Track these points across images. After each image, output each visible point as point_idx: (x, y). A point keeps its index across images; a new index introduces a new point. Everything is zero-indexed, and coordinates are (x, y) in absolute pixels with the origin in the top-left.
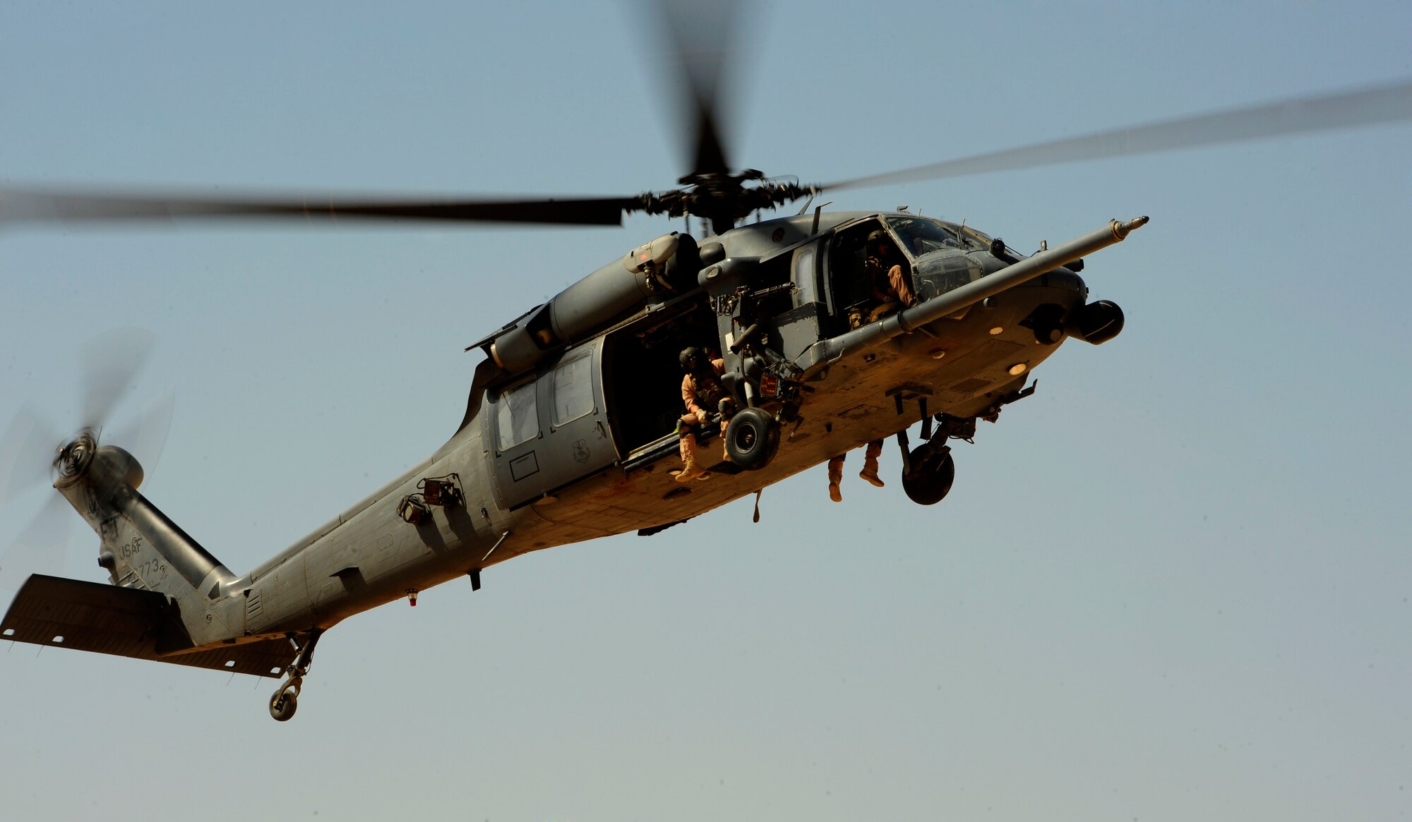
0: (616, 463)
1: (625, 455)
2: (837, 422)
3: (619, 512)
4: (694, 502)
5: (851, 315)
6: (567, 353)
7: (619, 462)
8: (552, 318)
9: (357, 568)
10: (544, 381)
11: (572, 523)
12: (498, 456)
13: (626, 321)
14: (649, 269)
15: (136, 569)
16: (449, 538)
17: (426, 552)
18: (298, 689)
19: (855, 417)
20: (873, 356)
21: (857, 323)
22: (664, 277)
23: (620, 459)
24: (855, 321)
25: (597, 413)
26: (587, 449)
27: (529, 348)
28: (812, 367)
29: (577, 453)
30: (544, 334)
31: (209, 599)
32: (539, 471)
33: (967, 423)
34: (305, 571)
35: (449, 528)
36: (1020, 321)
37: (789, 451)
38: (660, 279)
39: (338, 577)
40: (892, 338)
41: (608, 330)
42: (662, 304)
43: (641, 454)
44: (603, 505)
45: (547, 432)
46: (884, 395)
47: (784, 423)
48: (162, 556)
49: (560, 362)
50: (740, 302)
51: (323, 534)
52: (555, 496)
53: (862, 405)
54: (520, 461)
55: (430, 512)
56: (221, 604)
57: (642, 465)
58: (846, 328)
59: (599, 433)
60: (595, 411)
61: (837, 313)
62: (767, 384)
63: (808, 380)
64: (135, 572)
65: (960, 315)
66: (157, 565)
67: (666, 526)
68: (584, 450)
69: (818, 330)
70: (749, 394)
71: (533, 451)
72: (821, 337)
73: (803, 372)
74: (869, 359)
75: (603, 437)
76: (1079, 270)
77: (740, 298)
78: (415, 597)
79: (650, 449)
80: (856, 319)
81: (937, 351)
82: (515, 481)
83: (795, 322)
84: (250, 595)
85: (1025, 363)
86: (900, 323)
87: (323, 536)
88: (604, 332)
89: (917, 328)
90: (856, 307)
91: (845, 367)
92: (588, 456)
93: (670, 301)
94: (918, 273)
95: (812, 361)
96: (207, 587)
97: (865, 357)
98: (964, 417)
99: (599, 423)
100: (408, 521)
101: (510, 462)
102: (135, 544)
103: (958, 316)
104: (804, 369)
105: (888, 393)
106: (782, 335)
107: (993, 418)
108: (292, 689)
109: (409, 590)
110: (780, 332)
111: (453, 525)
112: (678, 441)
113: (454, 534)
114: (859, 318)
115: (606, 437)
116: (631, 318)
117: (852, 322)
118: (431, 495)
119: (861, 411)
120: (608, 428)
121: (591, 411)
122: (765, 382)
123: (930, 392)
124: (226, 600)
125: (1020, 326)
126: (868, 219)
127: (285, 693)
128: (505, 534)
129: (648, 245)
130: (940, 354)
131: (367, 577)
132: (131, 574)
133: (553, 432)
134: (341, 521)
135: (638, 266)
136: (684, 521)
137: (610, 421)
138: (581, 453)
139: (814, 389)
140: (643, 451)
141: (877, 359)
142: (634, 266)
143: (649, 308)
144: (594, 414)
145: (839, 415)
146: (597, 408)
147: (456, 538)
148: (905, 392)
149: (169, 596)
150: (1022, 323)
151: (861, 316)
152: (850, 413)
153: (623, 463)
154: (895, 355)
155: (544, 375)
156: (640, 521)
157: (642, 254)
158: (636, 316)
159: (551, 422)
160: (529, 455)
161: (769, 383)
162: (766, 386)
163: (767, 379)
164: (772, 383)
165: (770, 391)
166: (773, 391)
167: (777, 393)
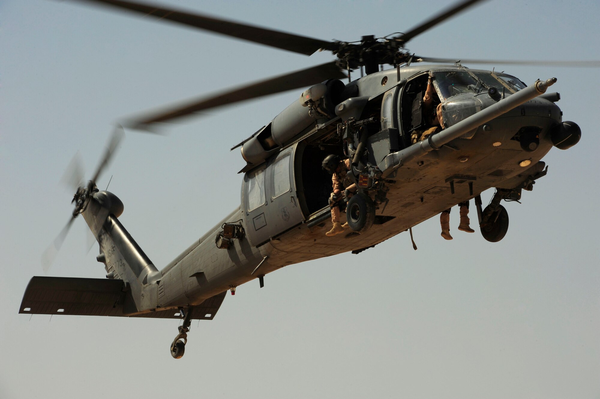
0: (303, 222)
1: (307, 216)
2: (426, 196)
3: (325, 246)
4: (366, 238)
5: (412, 135)
6: (281, 152)
7: (305, 222)
8: (272, 132)
9: (203, 273)
10: (268, 170)
11: (298, 252)
12: (248, 215)
13: (307, 134)
14: (311, 105)
15: (113, 264)
16: (242, 257)
17: (232, 265)
18: (186, 340)
19: (435, 193)
20: (422, 162)
21: (415, 141)
22: (322, 109)
23: (305, 220)
24: (414, 139)
26: (288, 213)
27: (260, 149)
28: (386, 170)
29: (283, 215)
30: (268, 140)
31: (143, 285)
32: (266, 225)
33: (512, 192)
34: (182, 272)
35: (241, 252)
36: (511, 138)
37: (407, 212)
38: (319, 110)
39: (195, 277)
40: (428, 152)
41: (299, 139)
42: (324, 124)
43: (315, 217)
44: (309, 243)
45: (269, 202)
46: (445, 181)
47: (379, 203)
48: (123, 258)
49: (277, 158)
50: (347, 128)
51: (192, 249)
52: (278, 239)
53: (435, 187)
54: (258, 219)
55: (233, 241)
56: (147, 287)
57: (315, 224)
58: (409, 143)
59: (293, 204)
60: (291, 190)
61: (404, 134)
62: (362, 180)
63: (387, 177)
64: (113, 266)
65: (471, 136)
66: (121, 263)
67: (364, 249)
68: (287, 214)
69: (390, 146)
71: (263, 213)
72: (392, 151)
73: (382, 172)
74: (420, 164)
75: (295, 206)
76: (557, 100)
77: (347, 126)
78: (234, 290)
79: (319, 214)
80: (414, 138)
81: (462, 157)
82: (256, 230)
83: (379, 141)
84: (160, 284)
85: (529, 160)
86: (430, 144)
87: (192, 250)
88: (297, 140)
89: (443, 145)
90: (415, 131)
91: (409, 168)
92: (289, 217)
93: (327, 123)
94: (445, 110)
95: (386, 166)
96: (142, 277)
97: (418, 163)
98: (510, 188)
99: (292, 197)
100: (220, 248)
101: (253, 219)
102: (112, 250)
103: (469, 137)
104: (382, 171)
105: (446, 180)
106: (373, 148)
107: (530, 188)
108: (183, 340)
109: (230, 286)
110: (372, 147)
111: (243, 250)
112: (330, 211)
113: (244, 256)
114: (416, 137)
115: (296, 206)
116: (309, 133)
117: (412, 140)
118: (228, 233)
119: (436, 190)
120: (297, 201)
121: (289, 190)
122: (361, 180)
123: (475, 178)
124: (150, 286)
125: (512, 141)
126: (425, 73)
127: (176, 343)
128: (265, 258)
130: (465, 159)
131: (208, 278)
132: (112, 267)
133: (272, 202)
134: (200, 242)
135: (305, 103)
136: (373, 246)
137: (298, 196)
138: (286, 215)
139: (395, 181)
140: (316, 215)
141: (425, 164)
142: (303, 102)
143: (318, 126)
144: (291, 192)
145: (424, 192)
146: (291, 188)
147: (245, 258)
148: (456, 180)
149: (125, 281)
150: (513, 139)
151: (418, 136)
152: (431, 191)
154: (437, 161)
155: (270, 166)
156: (341, 249)
157: (307, 95)
158: (311, 131)
159: (271, 195)
160: (261, 215)
161: (364, 180)
162: (362, 182)
163: (362, 177)
164: (365, 180)
165: (365, 184)
166: (366, 185)
167: (368, 185)
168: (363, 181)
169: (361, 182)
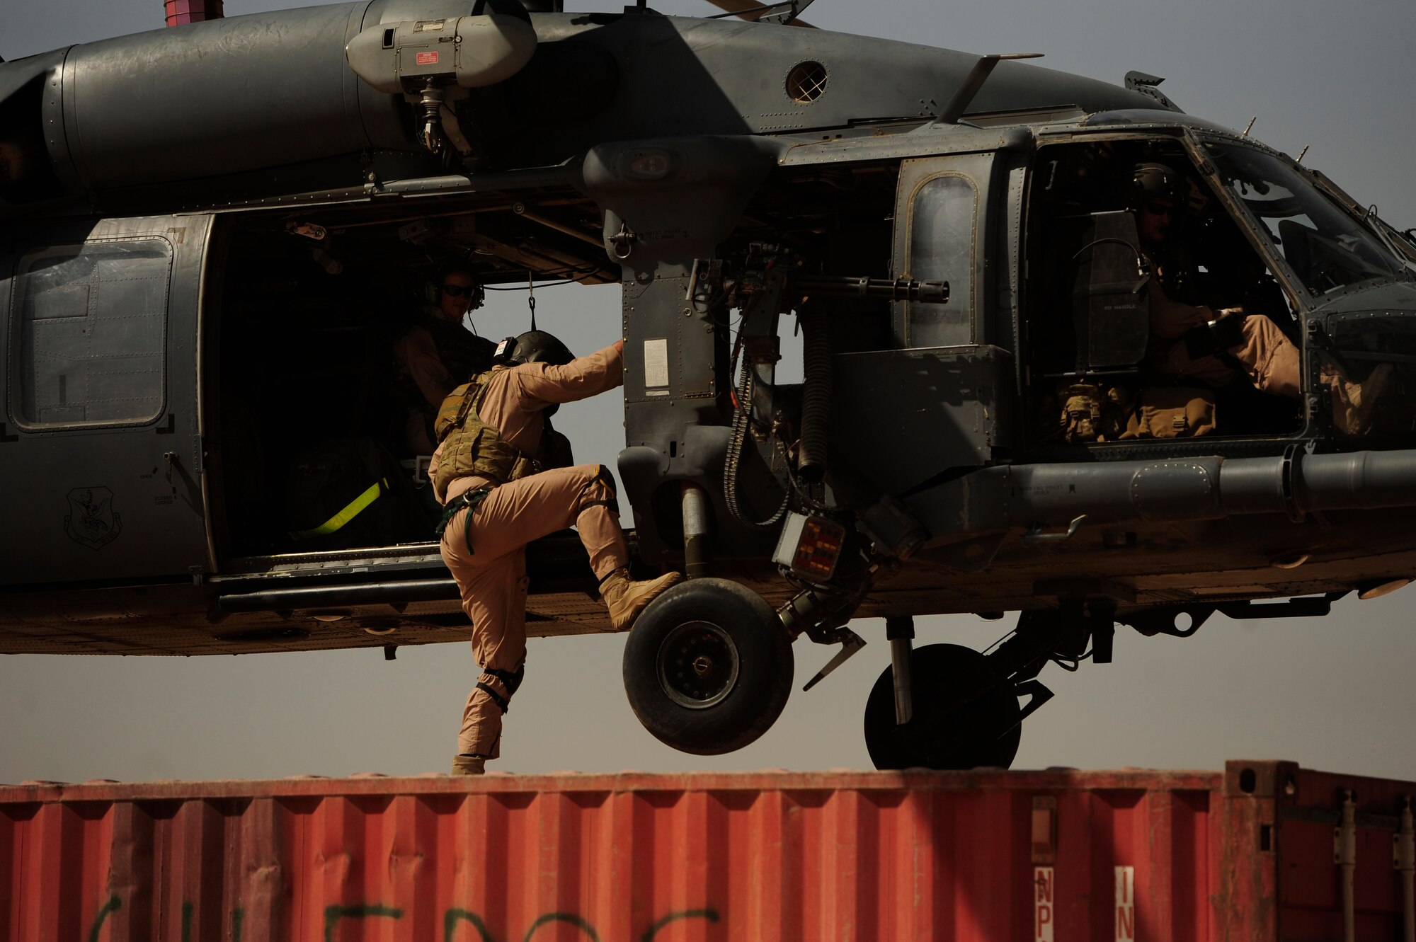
0: (197, 579)
7: (208, 578)
8: (48, 117)
25: (171, 429)
43: (283, 574)
59: (166, 487)
60: (164, 423)
69: (992, 430)
70: (692, 523)
79: (314, 569)
90: (1088, 379)
95: (964, 514)
114: (1093, 412)
120: (200, 481)
121: (150, 419)
129: (449, 28)
130: (1296, 560)
135: (403, 78)
137: (205, 463)
140: (291, 566)
142: (389, 74)
144: (160, 431)
146: (171, 417)
153: (217, 580)
157: (423, 46)
159: (7, 409)
161: (819, 544)
162: (810, 551)
163: (817, 530)
164: (827, 545)
165: (820, 566)
166: (827, 568)
167: (831, 573)
168: (816, 550)
169: (807, 554)
